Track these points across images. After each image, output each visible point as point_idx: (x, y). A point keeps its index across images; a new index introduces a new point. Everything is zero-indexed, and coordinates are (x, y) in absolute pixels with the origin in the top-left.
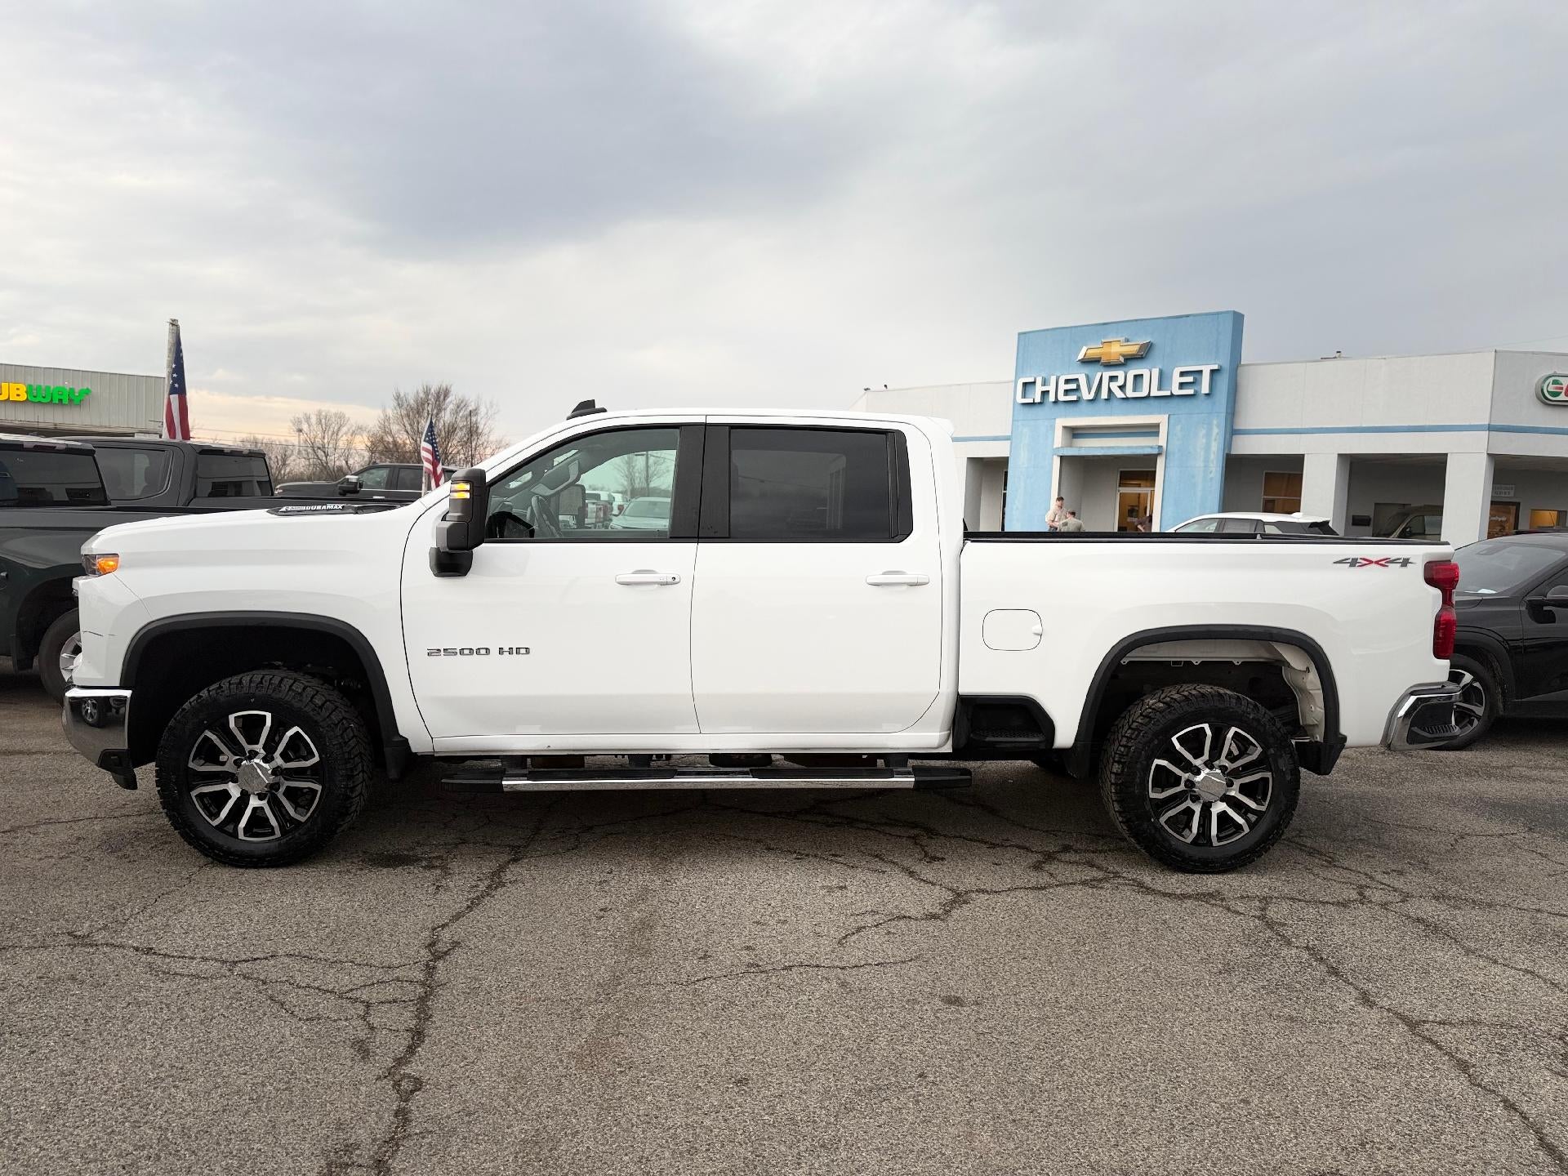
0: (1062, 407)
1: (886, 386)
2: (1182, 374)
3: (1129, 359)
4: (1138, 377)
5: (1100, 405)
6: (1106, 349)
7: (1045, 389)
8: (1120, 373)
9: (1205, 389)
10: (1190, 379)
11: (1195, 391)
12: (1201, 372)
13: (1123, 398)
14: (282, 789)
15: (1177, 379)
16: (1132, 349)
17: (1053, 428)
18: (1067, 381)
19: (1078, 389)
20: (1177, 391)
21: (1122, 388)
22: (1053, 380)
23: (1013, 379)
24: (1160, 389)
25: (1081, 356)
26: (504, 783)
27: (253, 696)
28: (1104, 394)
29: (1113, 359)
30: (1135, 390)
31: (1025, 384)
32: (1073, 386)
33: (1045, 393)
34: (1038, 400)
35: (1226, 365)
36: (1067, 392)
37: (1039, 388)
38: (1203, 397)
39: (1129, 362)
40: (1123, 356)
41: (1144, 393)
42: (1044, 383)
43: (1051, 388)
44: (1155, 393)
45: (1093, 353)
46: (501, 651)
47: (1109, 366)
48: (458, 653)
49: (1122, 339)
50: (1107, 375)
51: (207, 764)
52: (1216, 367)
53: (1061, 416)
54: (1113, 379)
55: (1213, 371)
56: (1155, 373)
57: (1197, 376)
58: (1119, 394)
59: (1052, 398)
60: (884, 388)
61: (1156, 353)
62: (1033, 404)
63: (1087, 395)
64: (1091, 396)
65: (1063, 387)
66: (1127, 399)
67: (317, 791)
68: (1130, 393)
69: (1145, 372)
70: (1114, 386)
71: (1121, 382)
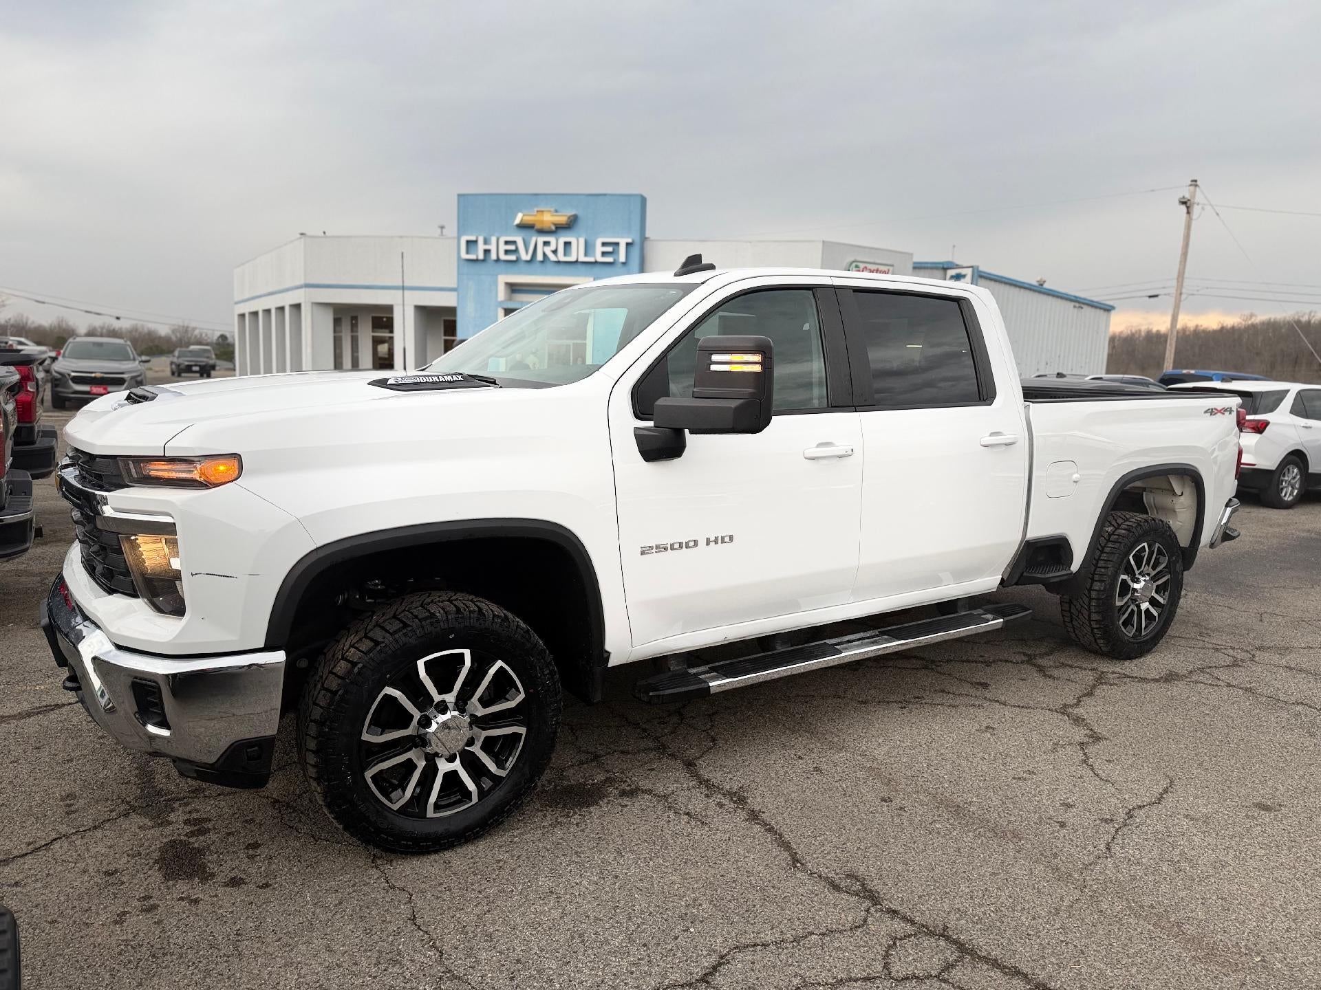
0: (502, 266)
1: (324, 233)
2: (604, 244)
3: (559, 228)
4: (567, 244)
5: (536, 266)
6: (539, 218)
7: (487, 247)
8: (552, 239)
9: (622, 258)
10: (610, 249)
11: (615, 260)
12: (617, 244)
13: (556, 262)
14: (478, 744)
15: (599, 249)
16: (562, 219)
17: (496, 283)
18: (507, 243)
19: (516, 251)
20: (600, 259)
21: (555, 252)
22: (494, 240)
23: (455, 235)
24: (586, 255)
25: (517, 221)
26: (711, 684)
27: (452, 630)
28: (540, 257)
29: (546, 226)
30: (565, 254)
31: (468, 242)
32: (512, 247)
33: (487, 252)
34: (481, 256)
35: (638, 240)
36: (507, 252)
37: (481, 247)
38: (620, 265)
39: (559, 231)
40: (555, 224)
41: (573, 259)
42: (486, 242)
43: (493, 247)
44: (582, 258)
45: (529, 219)
46: (708, 542)
47: (542, 232)
48: (669, 548)
49: (552, 210)
50: (541, 239)
51: (387, 730)
52: (630, 240)
53: (501, 273)
54: (546, 243)
55: (628, 244)
56: (582, 241)
57: (615, 247)
58: (552, 257)
59: (494, 256)
60: (323, 234)
61: (581, 224)
62: (477, 260)
63: (525, 257)
64: (528, 258)
65: (503, 247)
66: (559, 262)
67: (521, 734)
68: (561, 257)
69: (573, 240)
70: (548, 250)
71: (553, 247)
